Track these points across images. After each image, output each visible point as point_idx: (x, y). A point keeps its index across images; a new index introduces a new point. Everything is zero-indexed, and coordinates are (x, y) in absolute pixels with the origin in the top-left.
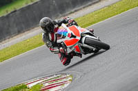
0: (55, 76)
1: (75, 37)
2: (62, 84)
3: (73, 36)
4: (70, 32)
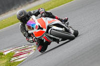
0: (23, 46)
1: (42, 29)
2: (29, 52)
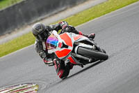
1: (67, 47)
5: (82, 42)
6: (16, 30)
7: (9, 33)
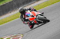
1: (34, 16)
3: (32, 16)
4: (31, 14)
5: (40, 15)
6: (13, 11)
7: (10, 12)
